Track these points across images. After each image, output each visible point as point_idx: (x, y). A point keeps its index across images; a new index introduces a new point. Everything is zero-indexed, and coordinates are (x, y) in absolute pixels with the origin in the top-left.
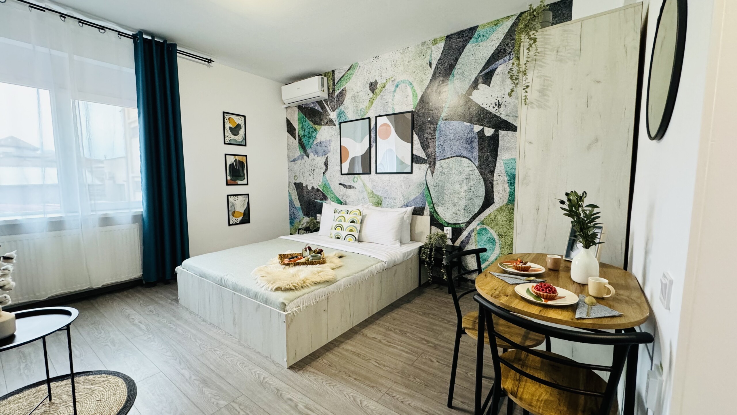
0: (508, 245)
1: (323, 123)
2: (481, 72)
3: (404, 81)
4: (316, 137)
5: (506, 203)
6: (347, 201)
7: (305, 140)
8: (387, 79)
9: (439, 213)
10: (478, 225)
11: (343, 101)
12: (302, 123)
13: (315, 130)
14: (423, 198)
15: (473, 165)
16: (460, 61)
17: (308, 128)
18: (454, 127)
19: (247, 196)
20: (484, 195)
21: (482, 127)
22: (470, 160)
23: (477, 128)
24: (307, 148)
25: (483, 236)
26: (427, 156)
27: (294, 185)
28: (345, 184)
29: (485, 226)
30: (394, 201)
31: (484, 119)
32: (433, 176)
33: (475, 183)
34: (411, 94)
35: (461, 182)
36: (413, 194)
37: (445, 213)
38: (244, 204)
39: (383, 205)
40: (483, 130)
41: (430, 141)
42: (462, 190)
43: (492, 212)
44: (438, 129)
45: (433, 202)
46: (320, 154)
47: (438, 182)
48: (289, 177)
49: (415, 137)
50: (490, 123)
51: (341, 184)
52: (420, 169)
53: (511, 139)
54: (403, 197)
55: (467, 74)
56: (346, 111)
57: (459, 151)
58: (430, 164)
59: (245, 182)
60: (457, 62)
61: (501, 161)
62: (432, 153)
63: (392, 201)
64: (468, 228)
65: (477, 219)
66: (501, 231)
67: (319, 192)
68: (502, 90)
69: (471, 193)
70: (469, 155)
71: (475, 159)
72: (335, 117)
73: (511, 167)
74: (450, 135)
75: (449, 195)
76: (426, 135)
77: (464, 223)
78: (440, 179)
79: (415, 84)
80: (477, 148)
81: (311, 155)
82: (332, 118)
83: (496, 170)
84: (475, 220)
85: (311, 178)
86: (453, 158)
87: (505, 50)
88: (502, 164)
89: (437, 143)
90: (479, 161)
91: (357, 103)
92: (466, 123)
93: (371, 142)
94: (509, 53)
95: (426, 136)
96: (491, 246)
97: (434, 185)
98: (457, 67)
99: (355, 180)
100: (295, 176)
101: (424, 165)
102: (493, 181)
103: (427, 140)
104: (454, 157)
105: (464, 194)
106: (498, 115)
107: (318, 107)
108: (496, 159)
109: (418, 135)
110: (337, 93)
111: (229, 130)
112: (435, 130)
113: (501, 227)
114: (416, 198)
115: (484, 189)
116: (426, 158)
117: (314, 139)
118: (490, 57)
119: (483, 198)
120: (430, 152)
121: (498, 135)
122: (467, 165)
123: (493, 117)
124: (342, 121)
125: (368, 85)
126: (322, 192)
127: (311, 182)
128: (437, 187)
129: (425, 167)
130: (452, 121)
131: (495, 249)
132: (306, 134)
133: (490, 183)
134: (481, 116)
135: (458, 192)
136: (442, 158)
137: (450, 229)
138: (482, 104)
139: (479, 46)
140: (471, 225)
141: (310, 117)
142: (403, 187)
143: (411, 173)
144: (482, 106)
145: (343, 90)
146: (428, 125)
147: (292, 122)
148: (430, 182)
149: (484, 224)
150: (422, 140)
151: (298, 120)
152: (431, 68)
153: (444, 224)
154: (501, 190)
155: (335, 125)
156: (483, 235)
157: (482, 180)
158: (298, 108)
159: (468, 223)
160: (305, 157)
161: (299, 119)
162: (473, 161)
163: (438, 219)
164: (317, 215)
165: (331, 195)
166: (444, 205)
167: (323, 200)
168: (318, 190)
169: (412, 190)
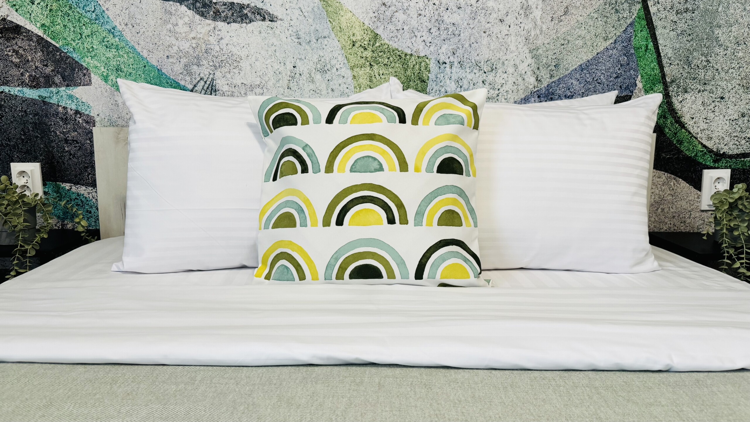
6: (221, 84)
9: (686, 119)
30: (490, 77)
36: (580, 42)
37: (711, 115)
45: (664, 76)
54: (536, 57)
67: (20, 42)
75: (732, 46)
97: (677, 7)
114: (596, 59)
126: (40, 39)
128: (688, 15)
137: (726, 174)
142: (537, 13)
153: (701, 160)
163: (681, 142)
164: (16, 167)
165: (110, 55)
166: (708, 88)
167: (48, 82)
168: (8, 30)
169: (580, 25)
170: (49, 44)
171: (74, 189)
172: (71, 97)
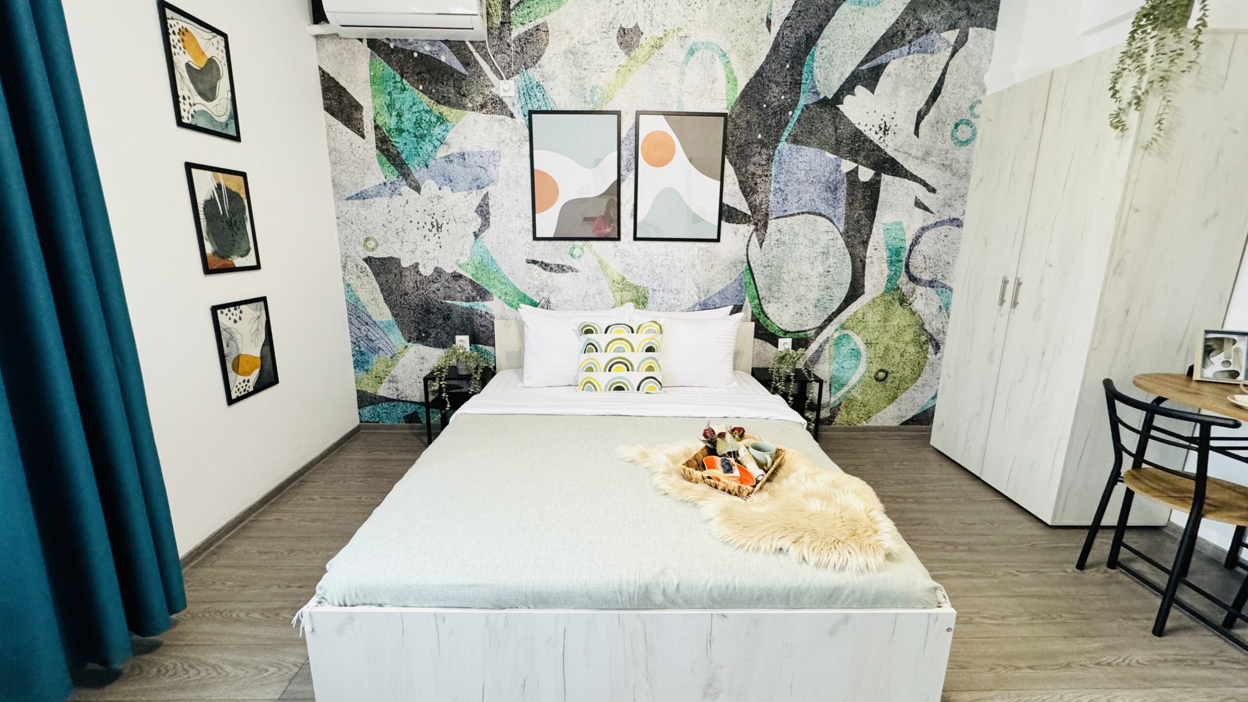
0: (879, 357)
1: (470, 105)
2: (863, 63)
3: (707, 46)
4: (444, 138)
5: (882, 292)
6: (552, 300)
7: (401, 143)
8: (668, 29)
9: (770, 315)
10: (836, 330)
11: (539, 58)
12: (390, 94)
13: (441, 119)
14: (739, 288)
15: (836, 230)
16: (826, 31)
17: (415, 109)
18: (806, 159)
19: (262, 303)
20: (850, 281)
21: (855, 165)
22: (831, 221)
23: (847, 165)
24: (414, 165)
25: (843, 348)
26: (750, 209)
27: (365, 265)
28: (546, 261)
29: (846, 332)
30: (677, 296)
31: (859, 150)
32: (761, 247)
33: (836, 261)
34: (724, 76)
35: (814, 260)
36: (718, 281)
37: (781, 313)
38: (257, 329)
39: (650, 305)
40: (855, 171)
41: (759, 181)
42: (814, 273)
43: (860, 307)
44: (776, 158)
45: (758, 296)
46: (462, 184)
47: (771, 259)
48: (345, 241)
49: (729, 169)
50: (869, 160)
51: (534, 262)
52: (735, 233)
53: (898, 189)
54: (698, 288)
55: (837, 61)
56: (547, 85)
57: (813, 203)
58: (756, 224)
59: (250, 260)
60: (821, 33)
61: (880, 225)
62: (761, 205)
63: (671, 296)
64: (819, 336)
65: (836, 320)
66: (870, 337)
67: (462, 282)
68: (892, 105)
69: (829, 279)
70: (829, 212)
71: (839, 219)
72: (512, 93)
73: (894, 235)
74: (799, 172)
75: (790, 282)
76: (751, 168)
77: (814, 329)
78: (774, 252)
79: (733, 57)
80: (844, 201)
81: (429, 186)
82: (502, 94)
83: (871, 240)
84: (832, 323)
85: (431, 245)
86: (801, 216)
87: (903, 34)
88: (881, 231)
89: (772, 185)
90: (847, 223)
91: (582, 71)
92: (828, 154)
93: (622, 169)
94: (910, 42)
95: (752, 170)
96: (854, 361)
97: (764, 264)
98: (820, 42)
99: (577, 252)
100: (367, 239)
101: (746, 225)
102: (865, 257)
103: (753, 178)
104: (803, 213)
105: (817, 280)
106: (882, 146)
107: (447, 57)
108: (872, 222)
109: (734, 165)
110: (517, 31)
111: (185, 75)
112: (770, 159)
113: (871, 330)
114: (726, 289)
115: (850, 272)
116: (749, 213)
117: (437, 143)
118: (880, 40)
119: (848, 286)
120: (758, 201)
121: (879, 182)
122: (825, 229)
123: (873, 150)
124: (535, 108)
125: (614, 33)
126: (471, 281)
127: (431, 256)
128: (769, 268)
129: (746, 229)
130: (803, 147)
131: (860, 366)
132: (407, 125)
133: (861, 261)
134: (854, 145)
135: (808, 276)
136: (782, 214)
137: (789, 341)
138: (859, 124)
139: (863, 14)
140: (825, 331)
141: (422, 81)
142: (698, 268)
143: (718, 240)
144: (858, 127)
145: (537, 28)
146: (756, 148)
147: (343, 83)
148: (755, 258)
149: (846, 329)
150: (744, 176)
151: (373, 83)
152: (770, 31)
153: (777, 334)
154: (876, 273)
155: (512, 116)
156: (843, 346)
157: (848, 256)
158: (369, 46)
159: (821, 328)
160: (405, 189)
161: (373, 80)
162: (836, 223)
163: (768, 326)
164: (458, 338)
165: (502, 287)
166: (780, 301)
167: (474, 299)
168: (456, 276)
169: (718, 273)
170: (475, 282)
171: (484, 347)
172: (484, 306)
